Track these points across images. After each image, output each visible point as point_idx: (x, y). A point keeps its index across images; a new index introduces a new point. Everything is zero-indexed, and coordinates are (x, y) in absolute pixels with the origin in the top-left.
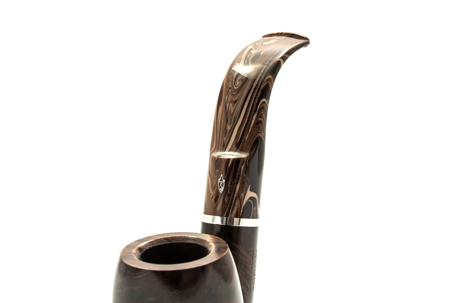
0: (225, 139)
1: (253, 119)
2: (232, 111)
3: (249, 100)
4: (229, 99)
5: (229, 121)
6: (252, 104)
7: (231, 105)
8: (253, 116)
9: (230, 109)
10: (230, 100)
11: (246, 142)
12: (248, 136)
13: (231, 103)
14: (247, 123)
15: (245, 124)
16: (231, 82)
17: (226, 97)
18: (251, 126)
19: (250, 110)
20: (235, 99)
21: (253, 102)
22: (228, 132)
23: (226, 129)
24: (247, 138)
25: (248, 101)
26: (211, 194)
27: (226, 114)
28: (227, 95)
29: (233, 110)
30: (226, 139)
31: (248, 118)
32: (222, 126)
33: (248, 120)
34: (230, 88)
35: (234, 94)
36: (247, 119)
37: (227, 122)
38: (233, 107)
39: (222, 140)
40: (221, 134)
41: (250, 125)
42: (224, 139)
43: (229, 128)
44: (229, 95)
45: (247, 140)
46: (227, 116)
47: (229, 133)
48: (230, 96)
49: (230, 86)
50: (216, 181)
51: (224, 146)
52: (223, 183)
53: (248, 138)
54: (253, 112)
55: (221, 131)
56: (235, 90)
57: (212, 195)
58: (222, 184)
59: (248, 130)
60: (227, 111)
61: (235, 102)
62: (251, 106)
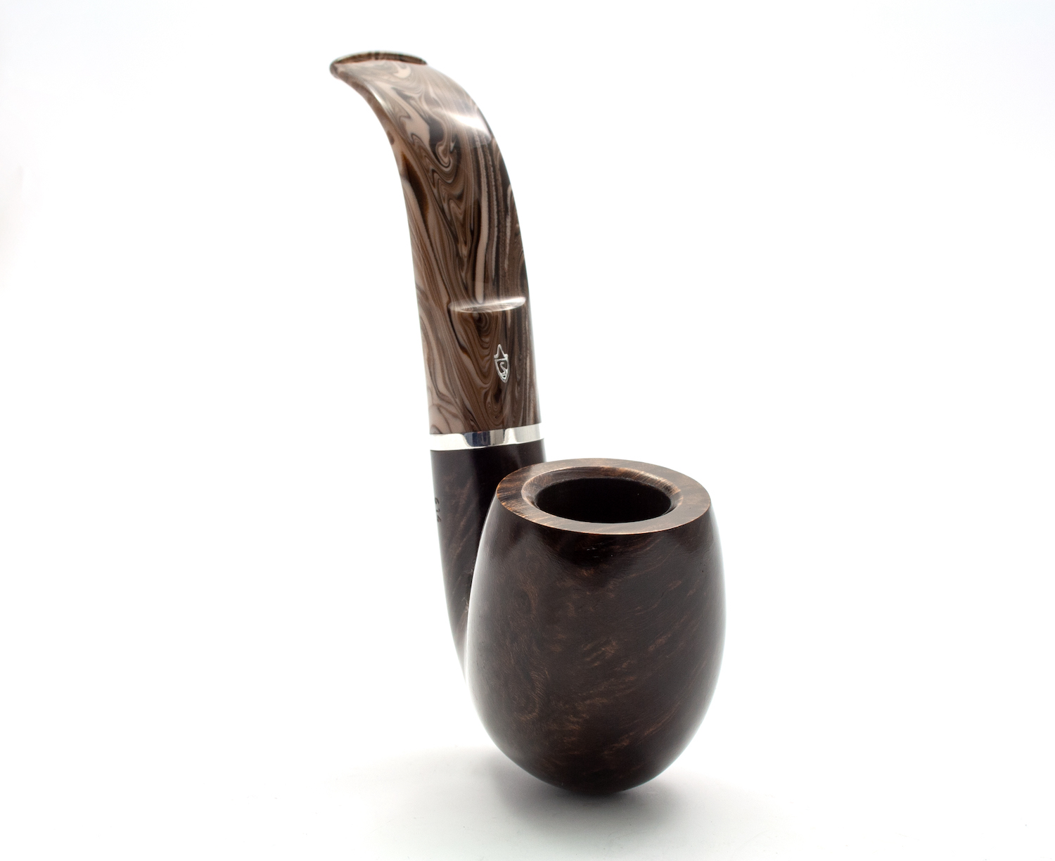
0: (463, 274)
1: (506, 227)
2: (461, 217)
3: (486, 189)
4: (444, 193)
5: (461, 239)
6: (495, 197)
7: (453, 205)
8: (505, 220)
9: (455, 213)
10: (446, 196)
11: (507, 274)
12: (507, 262)
13: (451, 201)
14: (498, 237)
15: (495, 239)
16: (427, 160)
17: (435, 191)
18: (508, 241)
19: (495, 210)
20: (457, 192)
21: (494, 193)
22: (465, 260)
23: (458, 254)
24: (506, 266)
25: (486, 194)
26: (482, 388)
27: (450, 224)
28: (434, 186)
29: (461, 214)
30: (466, 273)
31: (498, 226)
32: (447, 249)
33: (499, 232)
34: (434, 171)
35: (450, 181)
36: (496, 229)
37: (456, 240)
38: (459, 208)
39: (457, 279)
40: (451, 267)
41: (505, 240)
42: (461, 276)
43: (464, 251)
44: (440, 184)
45: (508, 270)
46: (453, 229)
47: (468, 261)
48: (443, 187)
49: (431, 167)
50: (488, 360)
51: (466, 288)
52: (505, 361)
53: (509, 266)
54: (503, 213)
55: (449, 261)
56: (447, 175)
57: (484, 391)
58: (502, 363)
59: (505, 250)
60: (449, 218)
61: (460, 198)
62: (495, 203)
